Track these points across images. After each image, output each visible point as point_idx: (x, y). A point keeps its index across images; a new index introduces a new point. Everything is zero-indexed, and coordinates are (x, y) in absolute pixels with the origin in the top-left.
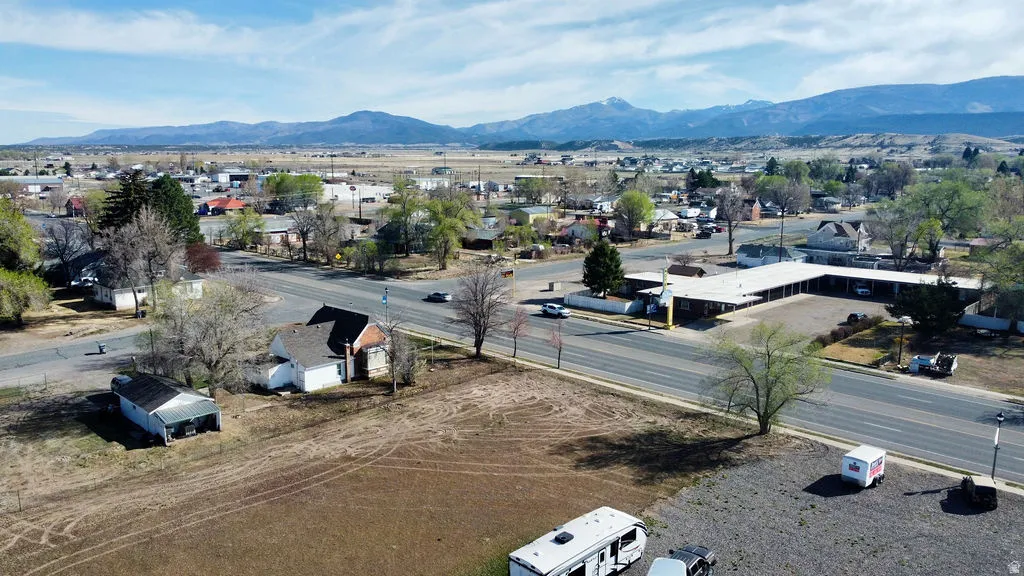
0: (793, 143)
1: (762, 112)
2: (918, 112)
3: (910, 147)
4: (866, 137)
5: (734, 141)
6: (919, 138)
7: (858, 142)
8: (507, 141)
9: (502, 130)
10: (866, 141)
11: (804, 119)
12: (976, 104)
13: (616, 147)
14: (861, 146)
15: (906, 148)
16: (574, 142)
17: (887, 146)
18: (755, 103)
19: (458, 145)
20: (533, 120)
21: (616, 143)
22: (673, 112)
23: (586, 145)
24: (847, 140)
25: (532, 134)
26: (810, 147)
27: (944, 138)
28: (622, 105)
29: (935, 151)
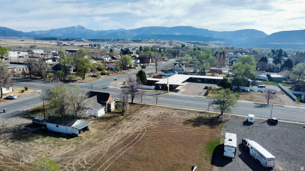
0: (134, 41)
1: (123, 32)
2: (163, 34)
3: (164, 43)
4: (153, 40)
5: (118, 40)
6: (166, 41)
7: (151, 42)
8: (44, 37)
9: (42, 33)
10: (153, 41)
11: (135, 34)
12: (176, 33)
13: (82, 41)
14: (152, 43)
15: (163, 44)
16: (68, 39)
17: (159, 43)
18: (121, 29)
19: (26, 38)
20: (53, 31)
21: (82, 39)
22: (98, 31)
23: (73, 40)
24: (149, 41)
25: (53, 35)
26: (139, 42)
27: (172, 41)
28: (82, 28)
29: (170, 45)
